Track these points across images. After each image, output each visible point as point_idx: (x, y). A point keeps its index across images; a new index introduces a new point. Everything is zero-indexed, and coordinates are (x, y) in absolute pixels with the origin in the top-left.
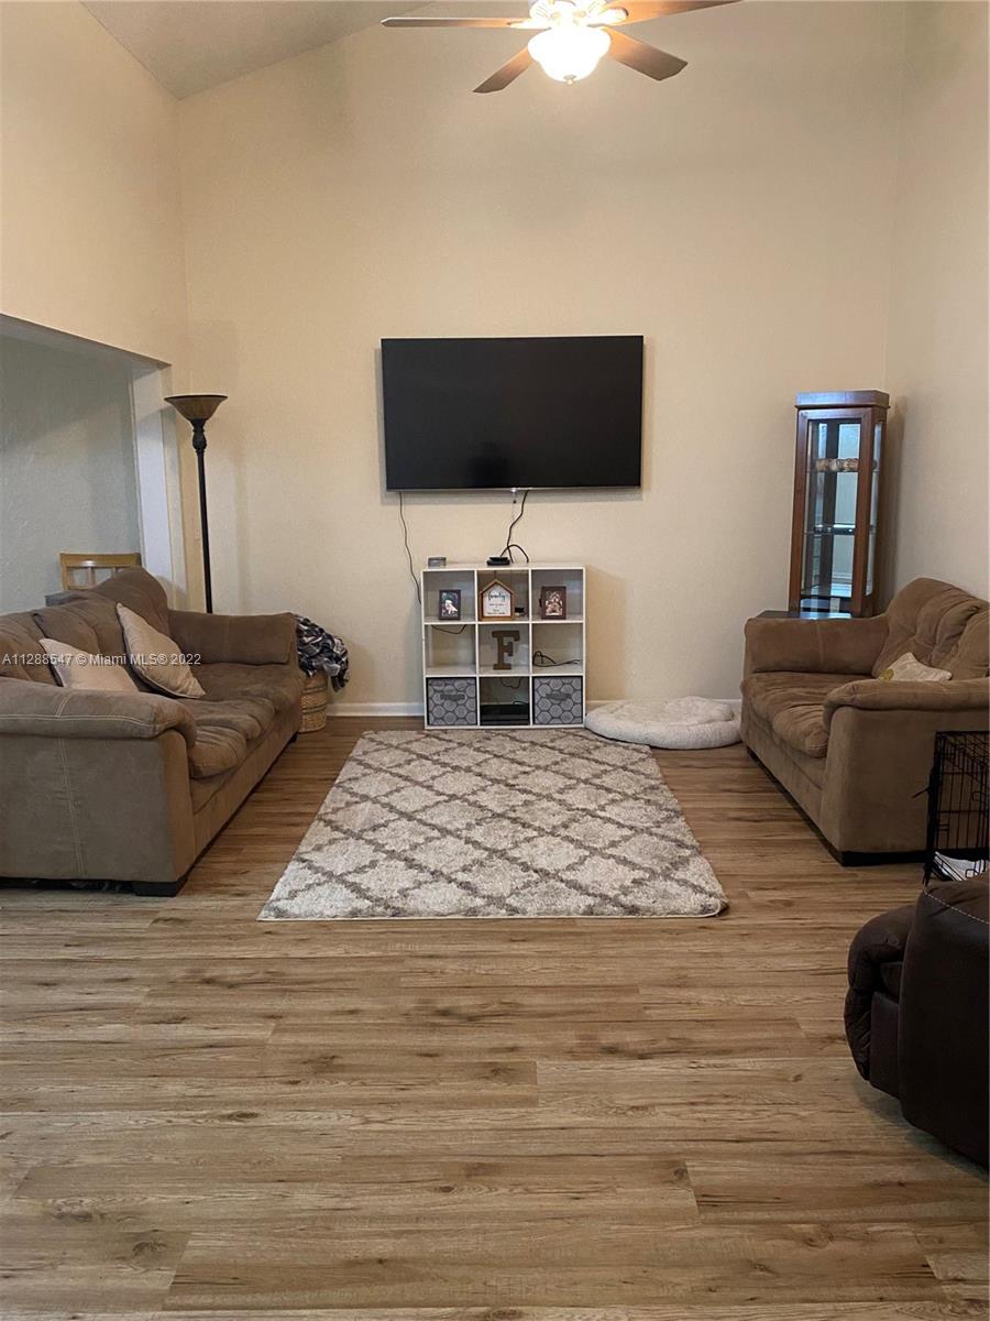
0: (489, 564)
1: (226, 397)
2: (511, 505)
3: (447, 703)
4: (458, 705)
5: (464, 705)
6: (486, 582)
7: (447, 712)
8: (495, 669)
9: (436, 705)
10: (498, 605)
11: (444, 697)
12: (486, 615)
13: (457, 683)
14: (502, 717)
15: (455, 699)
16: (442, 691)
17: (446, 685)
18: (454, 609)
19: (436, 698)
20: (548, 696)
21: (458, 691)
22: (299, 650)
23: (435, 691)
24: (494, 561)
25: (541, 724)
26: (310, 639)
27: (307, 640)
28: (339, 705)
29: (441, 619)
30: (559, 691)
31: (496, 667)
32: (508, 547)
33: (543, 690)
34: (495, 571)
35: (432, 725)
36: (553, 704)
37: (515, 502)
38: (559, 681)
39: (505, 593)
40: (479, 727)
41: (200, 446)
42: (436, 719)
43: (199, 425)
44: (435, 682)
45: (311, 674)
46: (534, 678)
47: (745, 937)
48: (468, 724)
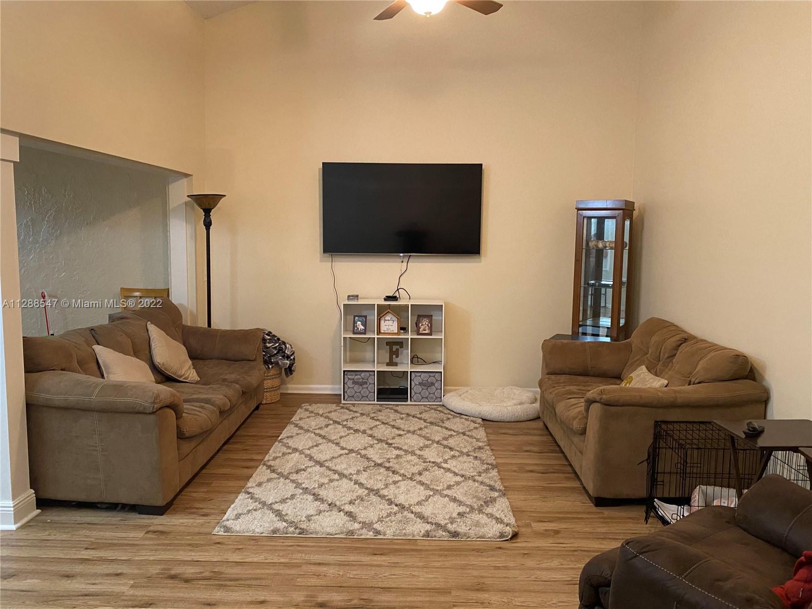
0: (385, 300)
1: (225, 196)
2: (401, 263)
3: (356, 387)
4: (363, 388)
5: (367, 388)
6: (382, 311)
7: (356, 392)
8: (387, 365)
9: (349, 388)
10: (390, 326)
11: (355, 383)
12: (382, 331)
13: (363, 374)
14: (392, 396)
15: (361, 384)
16: (353, 379)
17: (356, 375)
18: (363, 327)
19: (350, 384)
20: (420, 384)
21: (363, 379)
22: (264, 352)
23: (349, 379)
24: (388, 298)
25: (415, 401)
26: (271, 345)
27: (268, 345)
28: (289, 386)
29: (354, 333)
30: (427, 380)
31: (388, 364)
32: (398, 290)
33: (417, 380)
34: (389, 305)
35: (346, 400)
36: (423, 389)
37: (402, 262)
38: (427, 374)
39: (394, 318)
40: (376, 402)
41: (208, 224)
42: (349, 397)
43: (207, 212)
44: (349, 373)
45: (270, 367)
46: (411, 372)
47: (526, 556)
48: (370, 401)
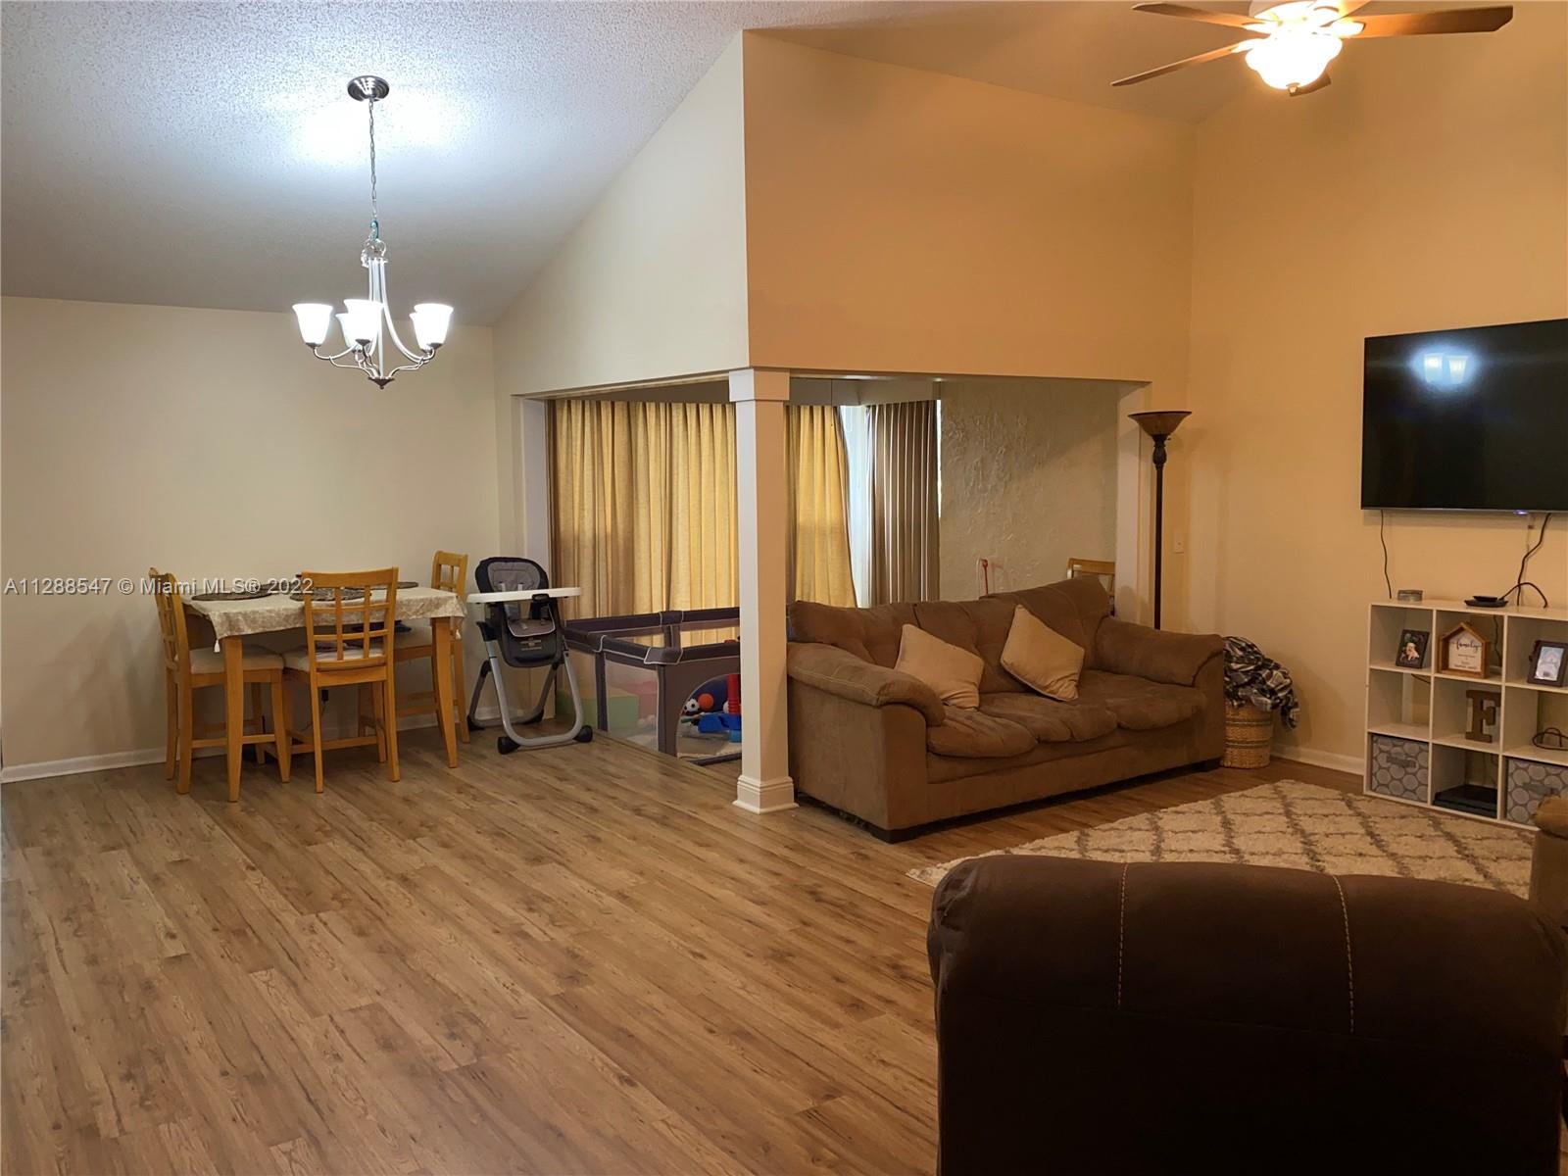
0: (1469, 603)
2: (1527, 531)
3: (1394, 768)
4: (1407, 773)
5: (1415, 774)
6: (1453, 625)
7: (1393, 779)
8: (1467, 738)
9: (1380, 768)
10: (1466, 655)
11: (1390, 759)
12: (1452, 666)
13: (1407, 746)
14: (1472, 803)
15: (1405, 765)
16: (1388, 752)
17: (1395, 746)
18: (1416, 655)
19: (1382, 760)
20: (1526, 787)
21: (1408, 755)
22: (1227, 676)
23: (1381, 751)
24: (1481, 601)
25: (1514, 821)
26: (1239, 666)
27: (1235, 666)
29: (1399, 664)
30: (1541, 781)
31: (1470, 736)
32: (1519, 585)
33: (1518, 778)
35: (1375, 791)
36: (1531, 799)
37: (1530, 527)
38: (1541, 768)
39: (1478, 643)
40: (1428, 805)
41: (1159, 460)
42: (1379, 785)
43: (1160, 440)
44: (1380, 740)
45: (1235, 704)
46: (1507, 759)
